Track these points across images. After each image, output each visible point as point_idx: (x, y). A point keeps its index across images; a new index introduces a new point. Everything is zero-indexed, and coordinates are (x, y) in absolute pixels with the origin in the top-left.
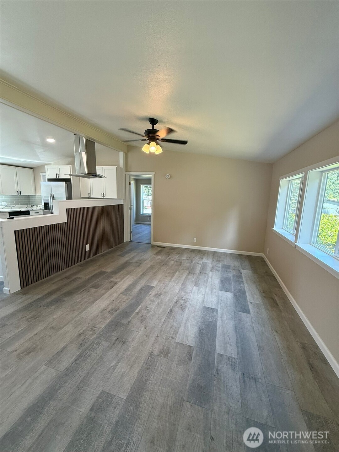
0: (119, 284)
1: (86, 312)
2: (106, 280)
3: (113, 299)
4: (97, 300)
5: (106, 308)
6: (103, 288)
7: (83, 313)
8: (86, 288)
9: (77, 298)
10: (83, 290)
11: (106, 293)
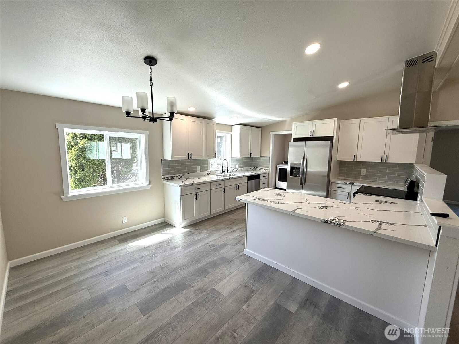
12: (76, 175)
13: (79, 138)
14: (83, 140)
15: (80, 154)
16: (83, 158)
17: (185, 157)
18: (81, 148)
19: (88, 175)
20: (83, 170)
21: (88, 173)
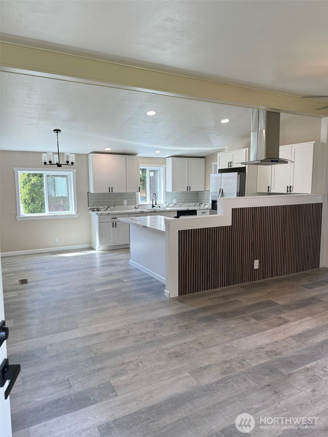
0: (291, 324)
1: (239, 342)
2: (273, 313)
3: (276, 339)
4: (255, 334)
5: (263, 347)
6: (267, 322)
7: (235, 341)
8: (245, 315)
9: (232, 323)
10: (240, 316)
11: (268, 329)
12: (29, 207)
13: (32, 176)
14: (34, 178)
15: (32, 189)
16: (34, 192)
17: (107, 191)
18: (32, 184)
19: (38, 208)
20: (34, 203)
21: (37, 205)
